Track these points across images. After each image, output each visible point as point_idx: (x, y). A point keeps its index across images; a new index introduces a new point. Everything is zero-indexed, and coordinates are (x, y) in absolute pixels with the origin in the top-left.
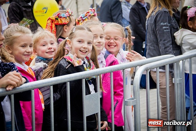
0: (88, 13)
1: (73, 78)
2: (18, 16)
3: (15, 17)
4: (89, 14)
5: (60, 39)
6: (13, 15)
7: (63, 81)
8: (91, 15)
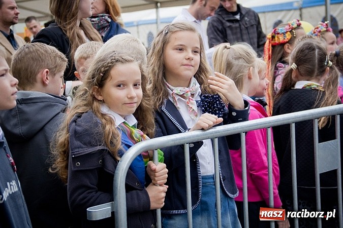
0: (317, 28)
1: (299, 117)
2: (220, 34)
3: (215, 35)
4: (318, 30)
5: (279, 64)
6: (213, 33)
7: (286, 122)
8: (322, 31)
